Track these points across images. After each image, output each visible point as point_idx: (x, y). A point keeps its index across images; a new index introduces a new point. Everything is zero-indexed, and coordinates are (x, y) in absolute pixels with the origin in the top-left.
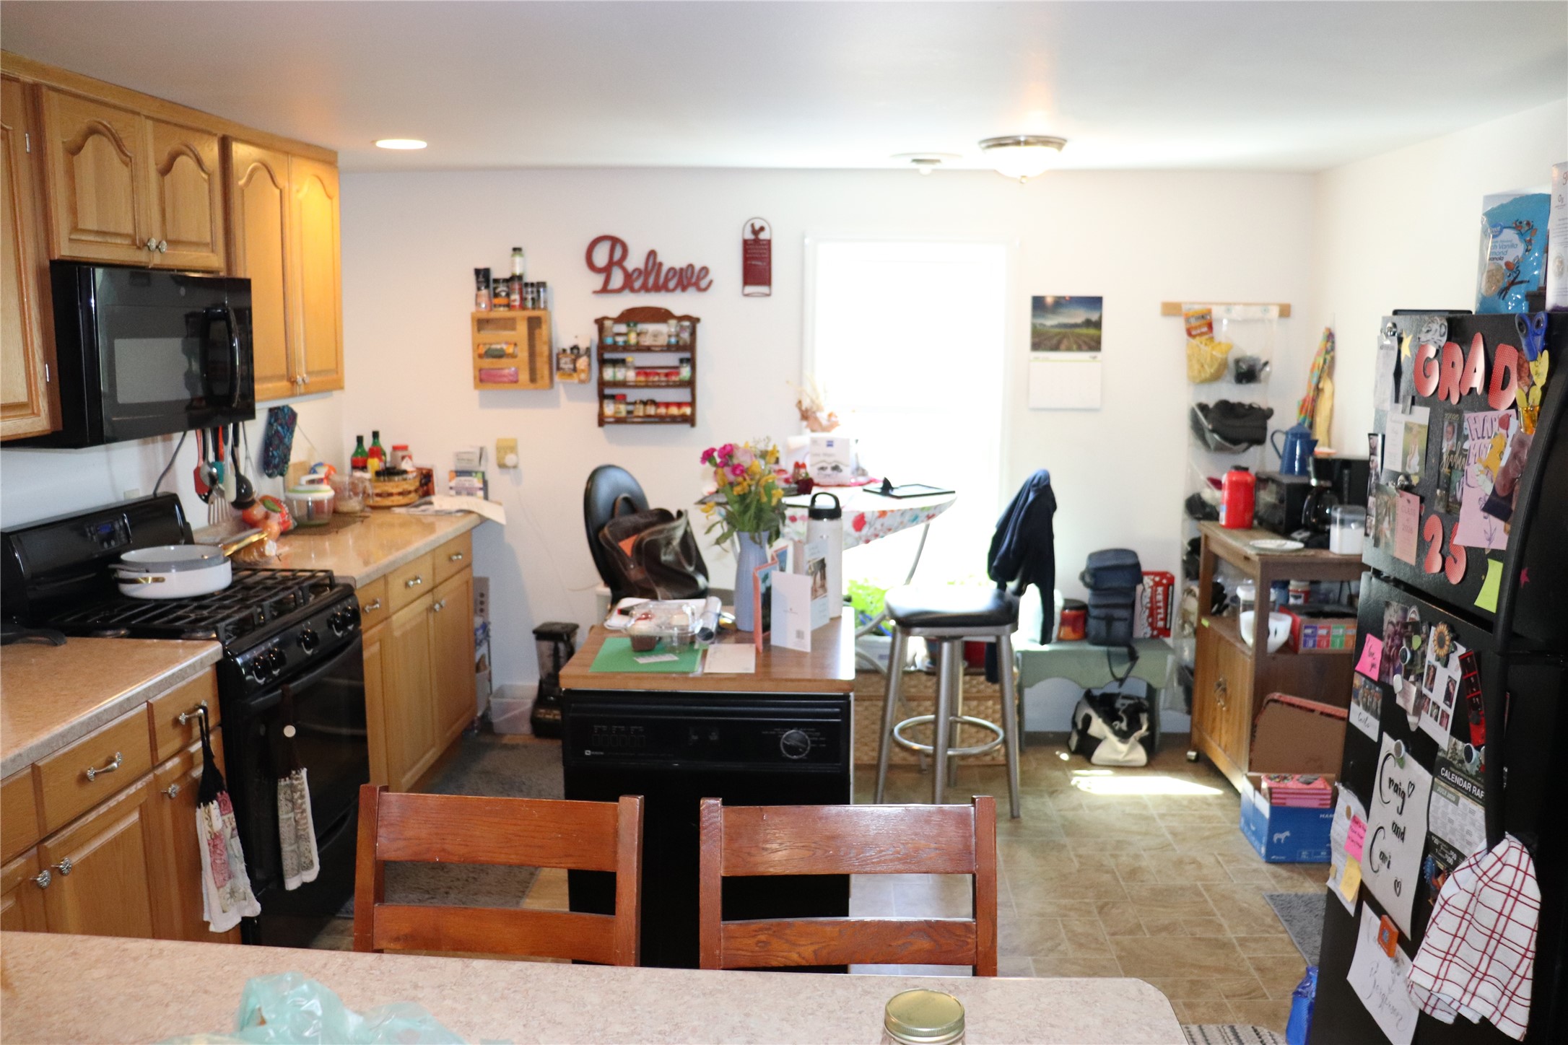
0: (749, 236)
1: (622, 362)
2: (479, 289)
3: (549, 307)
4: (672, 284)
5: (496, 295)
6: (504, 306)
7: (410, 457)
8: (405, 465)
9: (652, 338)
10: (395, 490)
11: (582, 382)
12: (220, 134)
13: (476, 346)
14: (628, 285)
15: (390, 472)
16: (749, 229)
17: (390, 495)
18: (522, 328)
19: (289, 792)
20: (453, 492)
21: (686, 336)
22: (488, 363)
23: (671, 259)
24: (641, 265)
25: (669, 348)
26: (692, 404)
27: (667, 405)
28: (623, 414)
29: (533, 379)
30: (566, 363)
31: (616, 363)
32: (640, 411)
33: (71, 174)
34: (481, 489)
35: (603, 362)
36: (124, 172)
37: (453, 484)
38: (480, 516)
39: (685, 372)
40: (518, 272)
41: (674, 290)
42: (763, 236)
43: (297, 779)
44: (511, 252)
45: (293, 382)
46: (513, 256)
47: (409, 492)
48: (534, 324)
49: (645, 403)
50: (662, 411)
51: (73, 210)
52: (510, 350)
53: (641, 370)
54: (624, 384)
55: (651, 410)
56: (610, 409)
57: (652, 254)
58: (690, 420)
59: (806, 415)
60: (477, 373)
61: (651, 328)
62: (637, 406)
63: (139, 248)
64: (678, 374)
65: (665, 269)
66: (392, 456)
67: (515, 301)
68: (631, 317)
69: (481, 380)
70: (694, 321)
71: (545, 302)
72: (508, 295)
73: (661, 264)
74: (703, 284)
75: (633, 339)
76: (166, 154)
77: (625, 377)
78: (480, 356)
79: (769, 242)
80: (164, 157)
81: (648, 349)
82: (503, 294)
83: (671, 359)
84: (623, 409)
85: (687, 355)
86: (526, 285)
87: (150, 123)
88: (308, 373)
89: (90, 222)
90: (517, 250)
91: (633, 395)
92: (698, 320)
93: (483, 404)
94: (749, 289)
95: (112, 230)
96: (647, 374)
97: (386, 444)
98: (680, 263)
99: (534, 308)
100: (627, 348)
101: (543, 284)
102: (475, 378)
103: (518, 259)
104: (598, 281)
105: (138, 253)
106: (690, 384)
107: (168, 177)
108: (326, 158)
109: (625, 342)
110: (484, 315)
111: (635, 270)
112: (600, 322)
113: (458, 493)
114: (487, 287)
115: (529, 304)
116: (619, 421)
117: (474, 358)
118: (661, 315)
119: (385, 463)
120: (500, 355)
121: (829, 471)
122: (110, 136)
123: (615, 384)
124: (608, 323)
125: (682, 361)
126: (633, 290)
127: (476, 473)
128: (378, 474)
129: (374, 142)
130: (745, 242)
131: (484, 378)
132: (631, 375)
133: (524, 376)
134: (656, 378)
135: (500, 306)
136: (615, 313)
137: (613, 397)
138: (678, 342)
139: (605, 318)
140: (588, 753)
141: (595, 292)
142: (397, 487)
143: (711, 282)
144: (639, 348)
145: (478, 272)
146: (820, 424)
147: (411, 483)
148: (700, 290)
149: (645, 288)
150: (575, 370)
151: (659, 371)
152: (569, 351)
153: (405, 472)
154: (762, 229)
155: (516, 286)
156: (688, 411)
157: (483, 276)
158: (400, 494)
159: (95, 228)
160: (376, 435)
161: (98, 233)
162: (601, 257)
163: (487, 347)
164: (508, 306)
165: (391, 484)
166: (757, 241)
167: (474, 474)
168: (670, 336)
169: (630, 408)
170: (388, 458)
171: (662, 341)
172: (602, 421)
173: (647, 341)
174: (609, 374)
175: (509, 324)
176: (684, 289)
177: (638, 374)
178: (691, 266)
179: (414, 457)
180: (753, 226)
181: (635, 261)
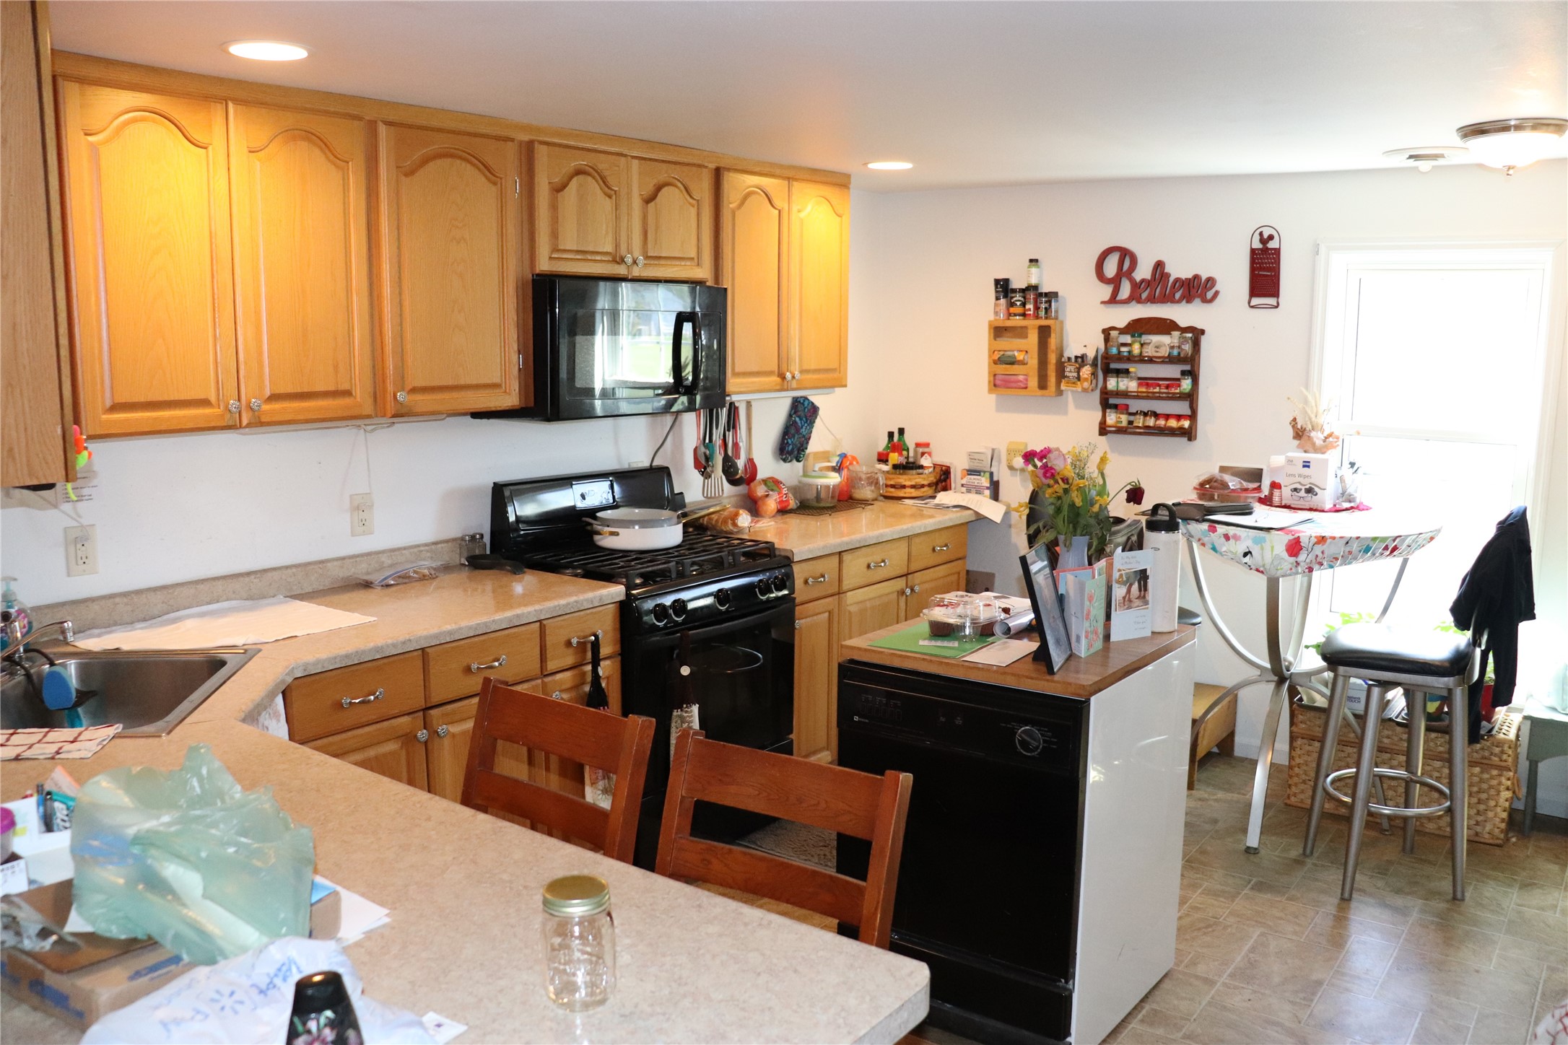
0: (1257, 245)
1: (1127, 372)
2: (997, 299)
3: (1060, 318)
4: (1178, 296)
5: (1012, 305)
6: (1020, 315)
7: (930, 454)
8: (925, 461)
9: (1154, 349)
10: (908, 483)
11: (1085, 390)
12: (712, 166)
13: (992, 352)
14: (1135, 298)
15: (910, 466)
16: (1257, 237)
17: (904, 487)
18: (1033, 337)
19: (679, 721)
20: (964, 489)
21: (1187, 348)
22: (1002, 369)
23: (1179, 270)
24: (1148, 276)
25: (1170, 360)
26: (1193, 417)
27: (1167, 417)
28: (1124, 424)
29: (1043, 385)
30: (1070, 371)
31: (1119, 373)
32: (1139, 421)
33: (554, 207)
34: (988, 488)
35: (1108, 371)
36: (608, 204)
37: (964, 481)
38: (977, 513)
39: (1186, 384)
40: (1034, 281)
41: (1179, 301)
42: (1272, 245)
43: (686, 712)
44: (1028, 263)
45: (783, 377)
46: (1029, 267)
47: (923, 486)
48: (1044, 332)
49: (1145, 414)
50: (1161, 422)
51: (555, 235)
52: (1020, 356)
53: (1143, 381)
54: (1125, 394)
55: (1151, 422)
56: (1112, 418)
57: (1159, 265)
58: (1189, 434)
59: (1299, 434)
60: (992, 379)
61: (1155, 339)
62: (1138, 416)
63: (618, 263)
64: (1179, 386)
65: (1171, 280)
66: (916, 452)
67: (1030, 310)
68: (1138, 327)
69: (995, 385)
70: (1197, 334)
71: (1056, 312)
72: (1024, 305)
73: (1168, 275)
74: (1210, 295)
75: (1136, 349)
76: (652, 185)
77: (1127, 387)
78: (995, 362)
79: (1277, 251)
80: (650, 189)
81: (1151, 360)
82: (1018, 303)
83: (1173, 371)
84: (1124, 419)
85: (1188, 367)
86: (1041, 294)
87: (636, 162)
88: (802, 372)
89: (569, 241)
90: (1033, 261)
91: (1135, 405)
92: (1203, 332)
93: (1000, 408)
94: (1255, 301)
95: (591, 249)
96: (1148, 385)
97: (910, 440)
98: (1186, 274)
99: (1046, 318)
100: (1130, 358)
101: (1055, 295)
102: (989, 382)
103: (1034, 270)
104: (1106, 291)
105: (617, 266)
106: (1191, 397)
107: (652, 204)
108: (840, 181)
109: (1129, 352)
110: (1001, 324)
111: (1143, 281)
112: (1106, 332)
113: (969, 491)
114: (1006, 296)
115: (1042, 313)
116: (1120, 431)
117: (989, 365)
118: (1166, 326)
119: (908, 457)
120: (1013, 362)
121: (1303, 493)
122: (596, 175)
123: (1119, 394)
124: (1114, 333)
125: (1183, 373)
126: (1139, 301)
127: (985, 472)
128: (895, 467)
129: (866, 164)
130: (1253, 251)
131: (997, 384)
132: (1132, 385)
133: (1033, 382)
134: (1157, 390)
135: (1015, 315)
136: (1122, 324)
137: (1116, 407)
138: (1179, 353)
139: (1113, 328)
140: (856, 718)
141: (1103, 303)
142: (910, 480)
143: (1217, 293)
144: (1142, 360)
145: (997, 282)
146: (1314, 444)
147: (927, 477)
148: (1205, 301)
149: (1152, 300)
150: (1079, 378)
151: (1161, 382)
152: (1073, 360)
153: (922, 467)
154: (1271, 237)
155: (1031, 296)
156: (1186, 424)
157: (1003, 287)
158: (913, 487)
159: (575, 248)
160: (901, 431)
161: (578, 252)
162: (1111, 268)
163: (1002, 353)
164: (1024, 315)
165: (905, 477)
166: (1265, 250)
167: (982, 474)
168: (1172, 348)
169: (1132, 418)
170: (911, 454)
171: (1164, 352)
172: (1103, 430)
173: (1149, 351)
174: (1112, 383)
175: (1021, 332)
176: (1189, 301)
177: (1140, 385)
178: (1196, 277)
179: (933, 455)
180: (1261, 234)
181: (1143, 272)
